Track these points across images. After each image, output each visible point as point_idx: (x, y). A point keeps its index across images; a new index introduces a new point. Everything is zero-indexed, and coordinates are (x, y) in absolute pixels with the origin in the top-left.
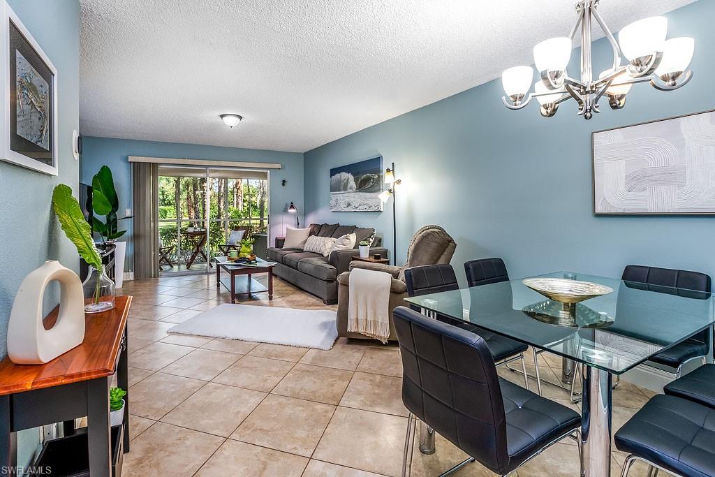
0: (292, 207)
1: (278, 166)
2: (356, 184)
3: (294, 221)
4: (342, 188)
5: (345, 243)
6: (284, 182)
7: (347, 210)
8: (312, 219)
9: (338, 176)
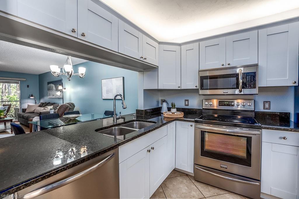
0: (32, 96)
1: (25, 80)
2: (55, 88)
3: (34, 101)
4: (51, 89)
5: (45, 109)
6: (28, 86)
7: (53, 97)
8: (42, 101)
9: (50, 85)
